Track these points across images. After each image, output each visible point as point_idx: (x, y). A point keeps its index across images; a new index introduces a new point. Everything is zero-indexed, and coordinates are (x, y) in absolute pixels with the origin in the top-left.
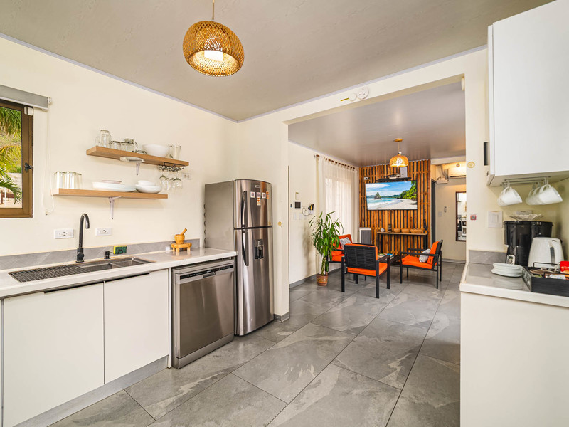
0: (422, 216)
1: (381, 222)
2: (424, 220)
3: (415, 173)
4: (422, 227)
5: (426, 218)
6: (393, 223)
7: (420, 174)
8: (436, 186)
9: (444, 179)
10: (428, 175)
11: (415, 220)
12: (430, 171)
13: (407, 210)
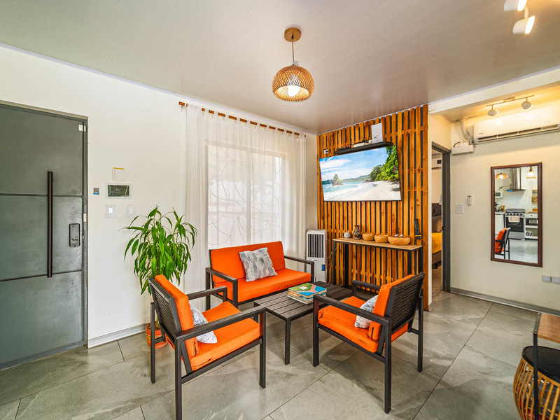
0: (412, 212)
1: (346, 221)
2: (416, 220)
3: (400, 133)
4: (412, 234)
5: (419, 217)
6: (363, 224)
7: (409, 135)
8: (452, 159)
9: (467, 144)
10: (423, 135)
11: (400, 220)
12: (426, 127)
13: (386, 202)
